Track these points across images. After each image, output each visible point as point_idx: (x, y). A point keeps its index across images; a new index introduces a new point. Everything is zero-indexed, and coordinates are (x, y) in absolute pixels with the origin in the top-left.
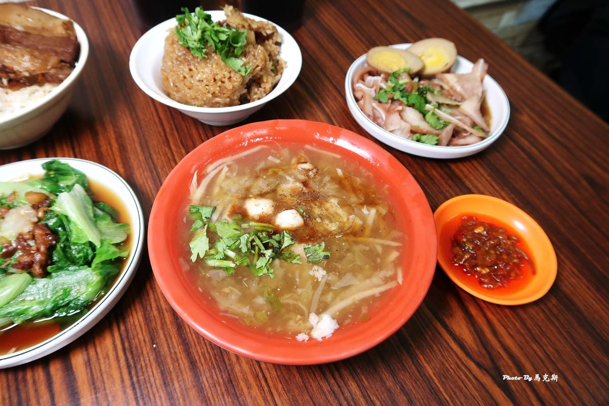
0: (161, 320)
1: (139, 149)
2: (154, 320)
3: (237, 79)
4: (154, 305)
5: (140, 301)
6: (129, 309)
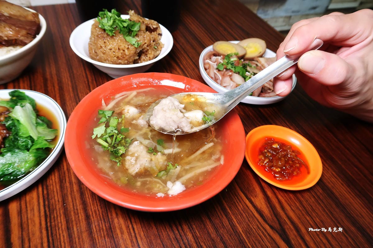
0: (71, 188)
1: (71, 90)
2: (66, 189)
3: (132, 50)
4: (67, 180)
5: (59, 177)
6: (51, 181)
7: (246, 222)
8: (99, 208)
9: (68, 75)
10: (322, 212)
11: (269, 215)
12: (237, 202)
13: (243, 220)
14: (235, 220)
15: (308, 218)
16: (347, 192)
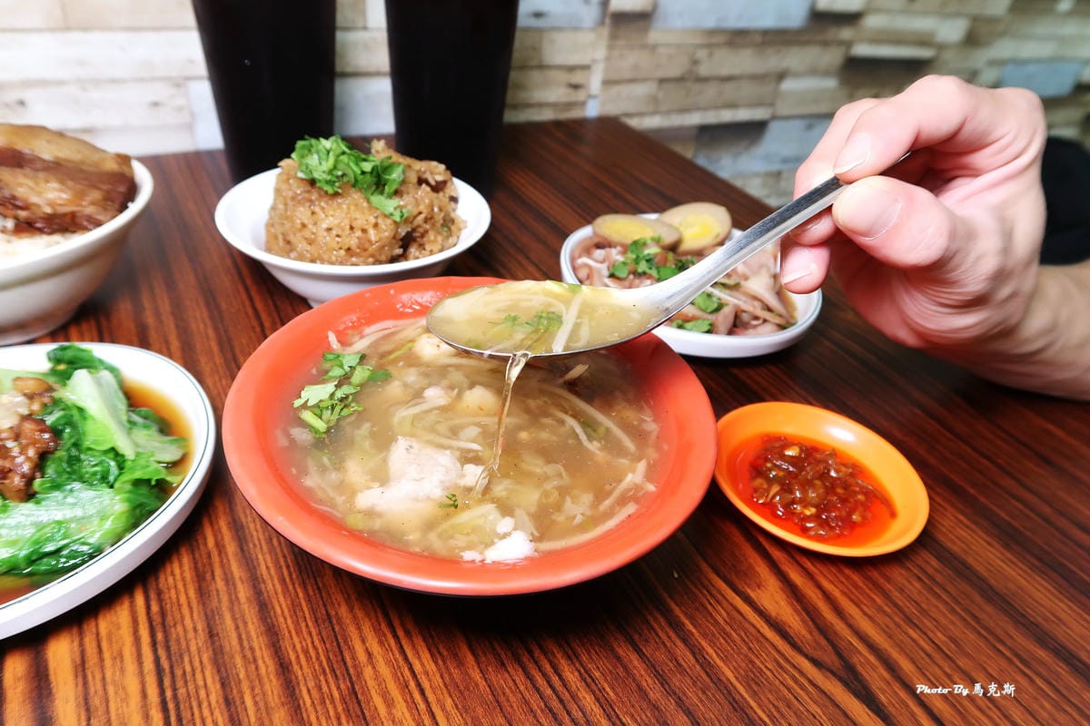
0: (230, 595)
1: (216, 349)
2: (215, 596)
3: (386, 230)
4: (218, 572)
5: (192, 566)
6: (170, 580)
7: (742, 654)
8: (317, 642)
9: (206, 314)
10: (949, 615)
11: (804, 632)
12: (711, 604)
13: (733, 649)
14: (710, 650)
15: (911, 632)
16: (1006, 563)
